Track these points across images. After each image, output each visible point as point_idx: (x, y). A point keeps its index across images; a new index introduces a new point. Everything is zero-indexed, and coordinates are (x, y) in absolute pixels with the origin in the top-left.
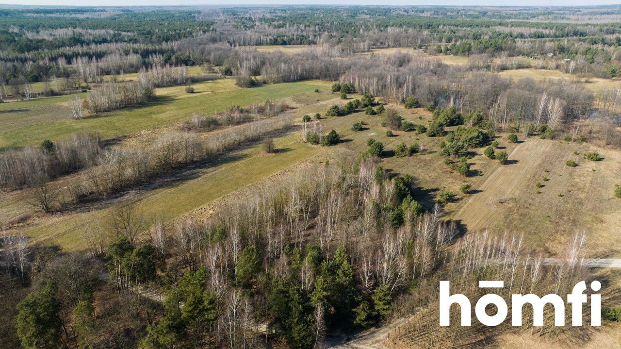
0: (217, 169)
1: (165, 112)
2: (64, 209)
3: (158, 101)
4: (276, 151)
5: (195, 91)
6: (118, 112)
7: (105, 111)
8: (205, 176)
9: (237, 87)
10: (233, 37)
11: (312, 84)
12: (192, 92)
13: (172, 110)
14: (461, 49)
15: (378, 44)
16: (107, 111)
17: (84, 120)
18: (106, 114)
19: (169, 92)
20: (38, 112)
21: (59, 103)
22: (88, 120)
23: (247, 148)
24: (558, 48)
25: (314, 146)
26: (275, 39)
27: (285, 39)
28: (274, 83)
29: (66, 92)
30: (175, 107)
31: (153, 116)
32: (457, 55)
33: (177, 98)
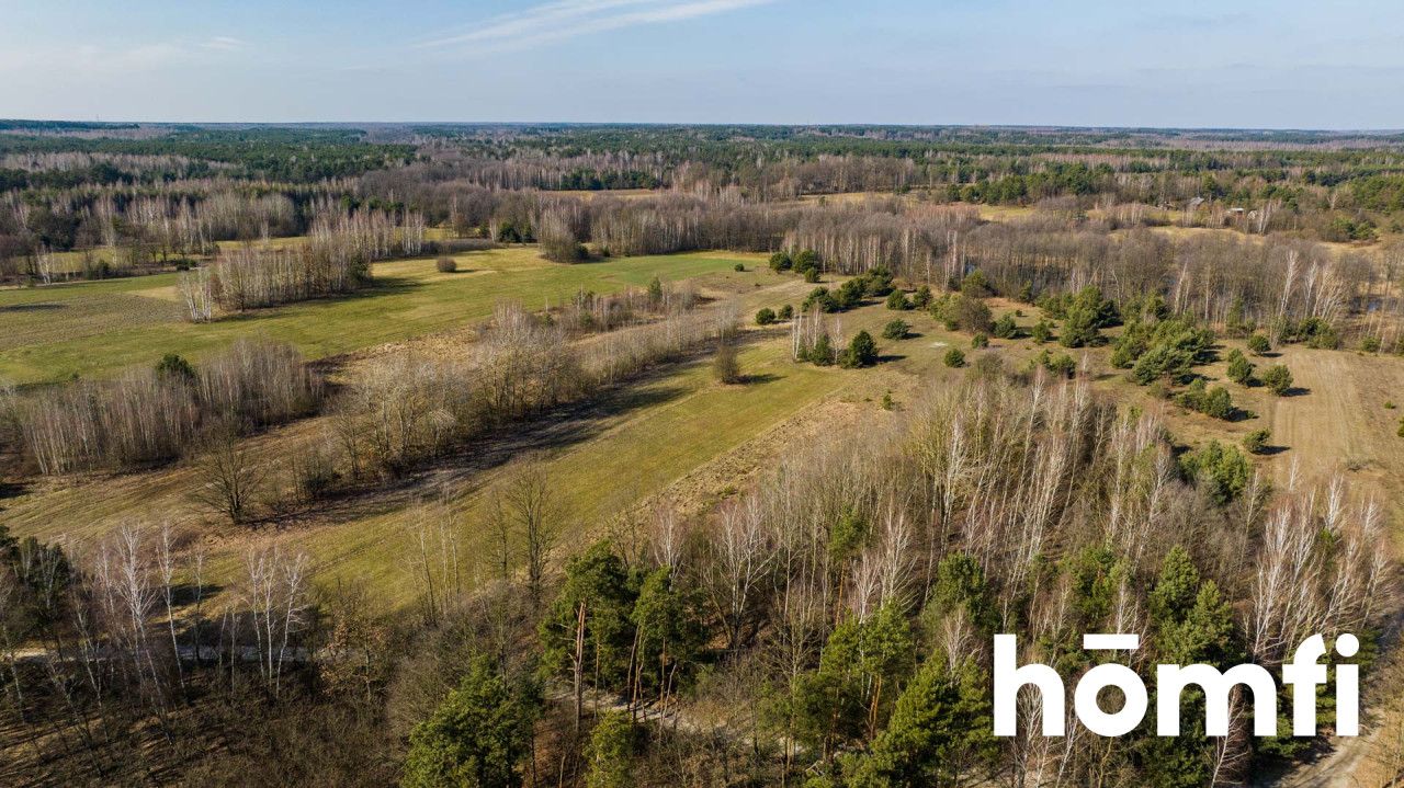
0: (626, 420)
1: (415, 308)
2: (280, 515)
3: (380, 287)
4: (745, 380)
5: (458, 269)
6: (295, 308)
7: (262, 306)
8: (608, 433)
9: (549, 264)
10: (480, 172)
11: (714, 257)
12: (452, 269)
13: (427, 303)
14: (1005, 191)
15: (811, 186)
16: (266, 307)
17: (218, 324)
18: (265, 312)
19: (395, 270)
20: (89, 310)
21: (132, 293)
22: (226, 324)
23: (667, 376)
24: (1209, 188)
25: (826, 369)
26: (574, 176)
27: (598, 176)
28: (628, 255)
29: (136, 271)
30: (433, 299)
31: (393, 316)
32: (996, 205)
33: (421, 281)
